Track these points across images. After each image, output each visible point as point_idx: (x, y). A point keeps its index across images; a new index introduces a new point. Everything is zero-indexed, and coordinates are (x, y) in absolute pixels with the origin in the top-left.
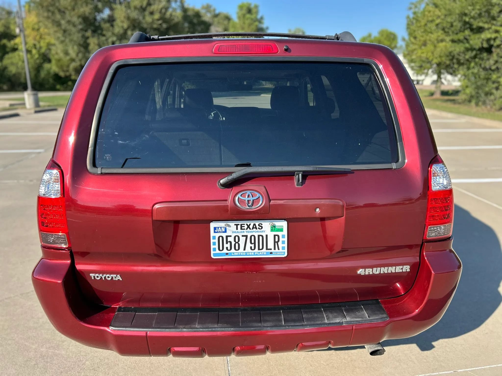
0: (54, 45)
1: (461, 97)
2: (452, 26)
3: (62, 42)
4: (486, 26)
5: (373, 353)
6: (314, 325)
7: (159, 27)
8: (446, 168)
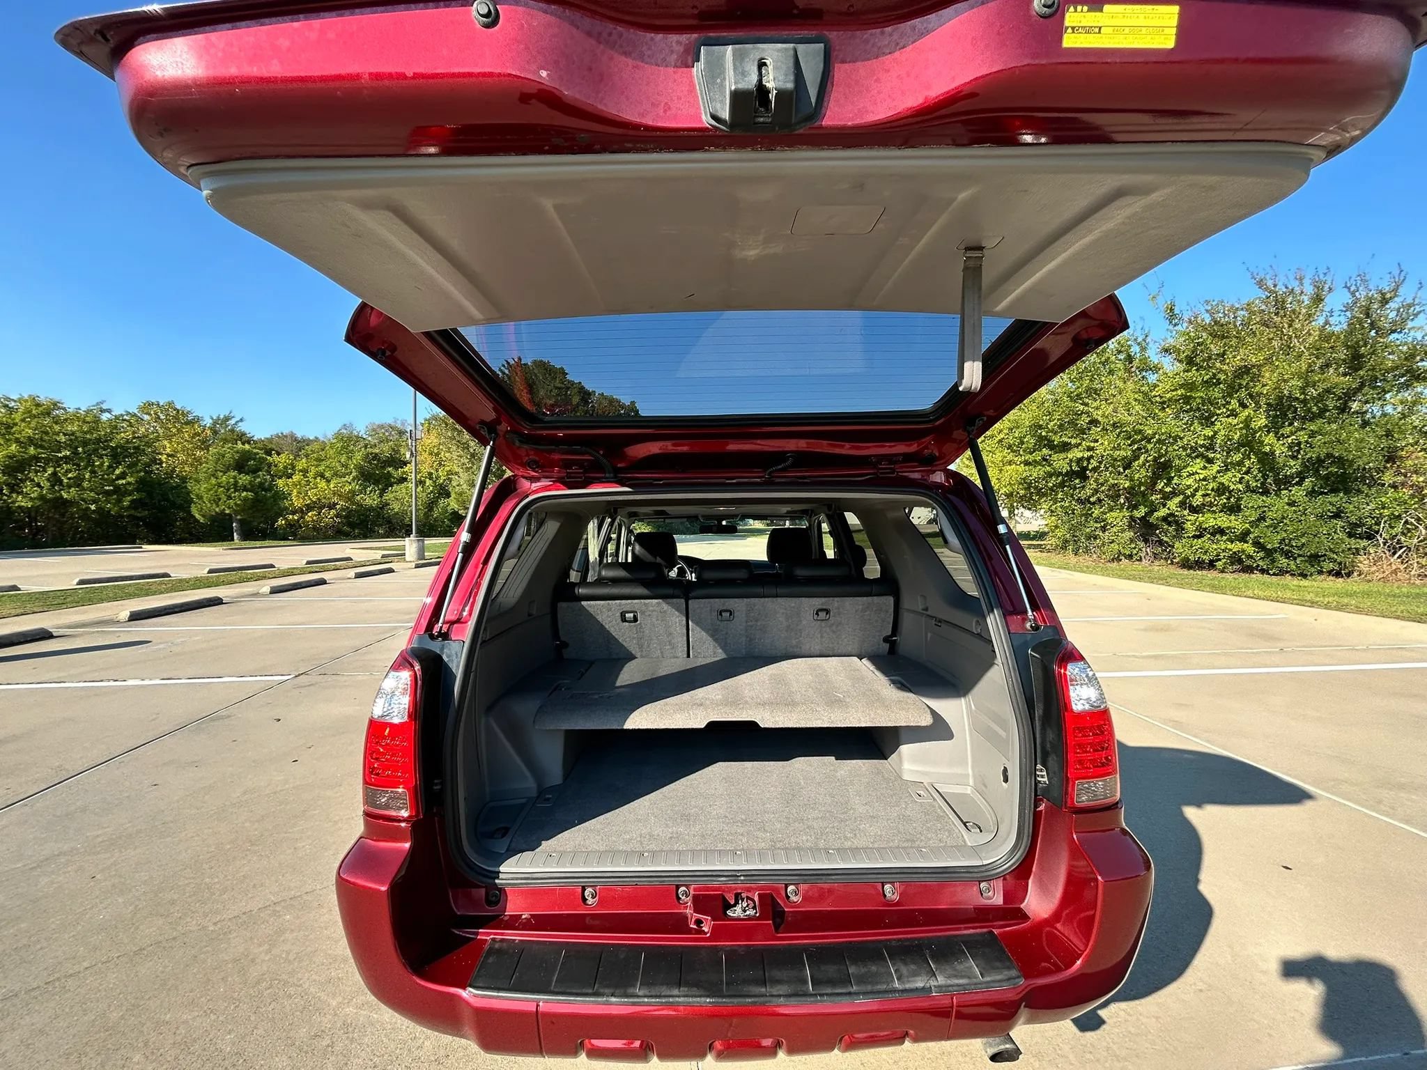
0: (456, 474)
1: (1049, 542)
2: (1022, 443)
3: (468, 469)
4: (1073, 441)
5: (995, 1058)
6: (872, 992)
8: (1092, 670)
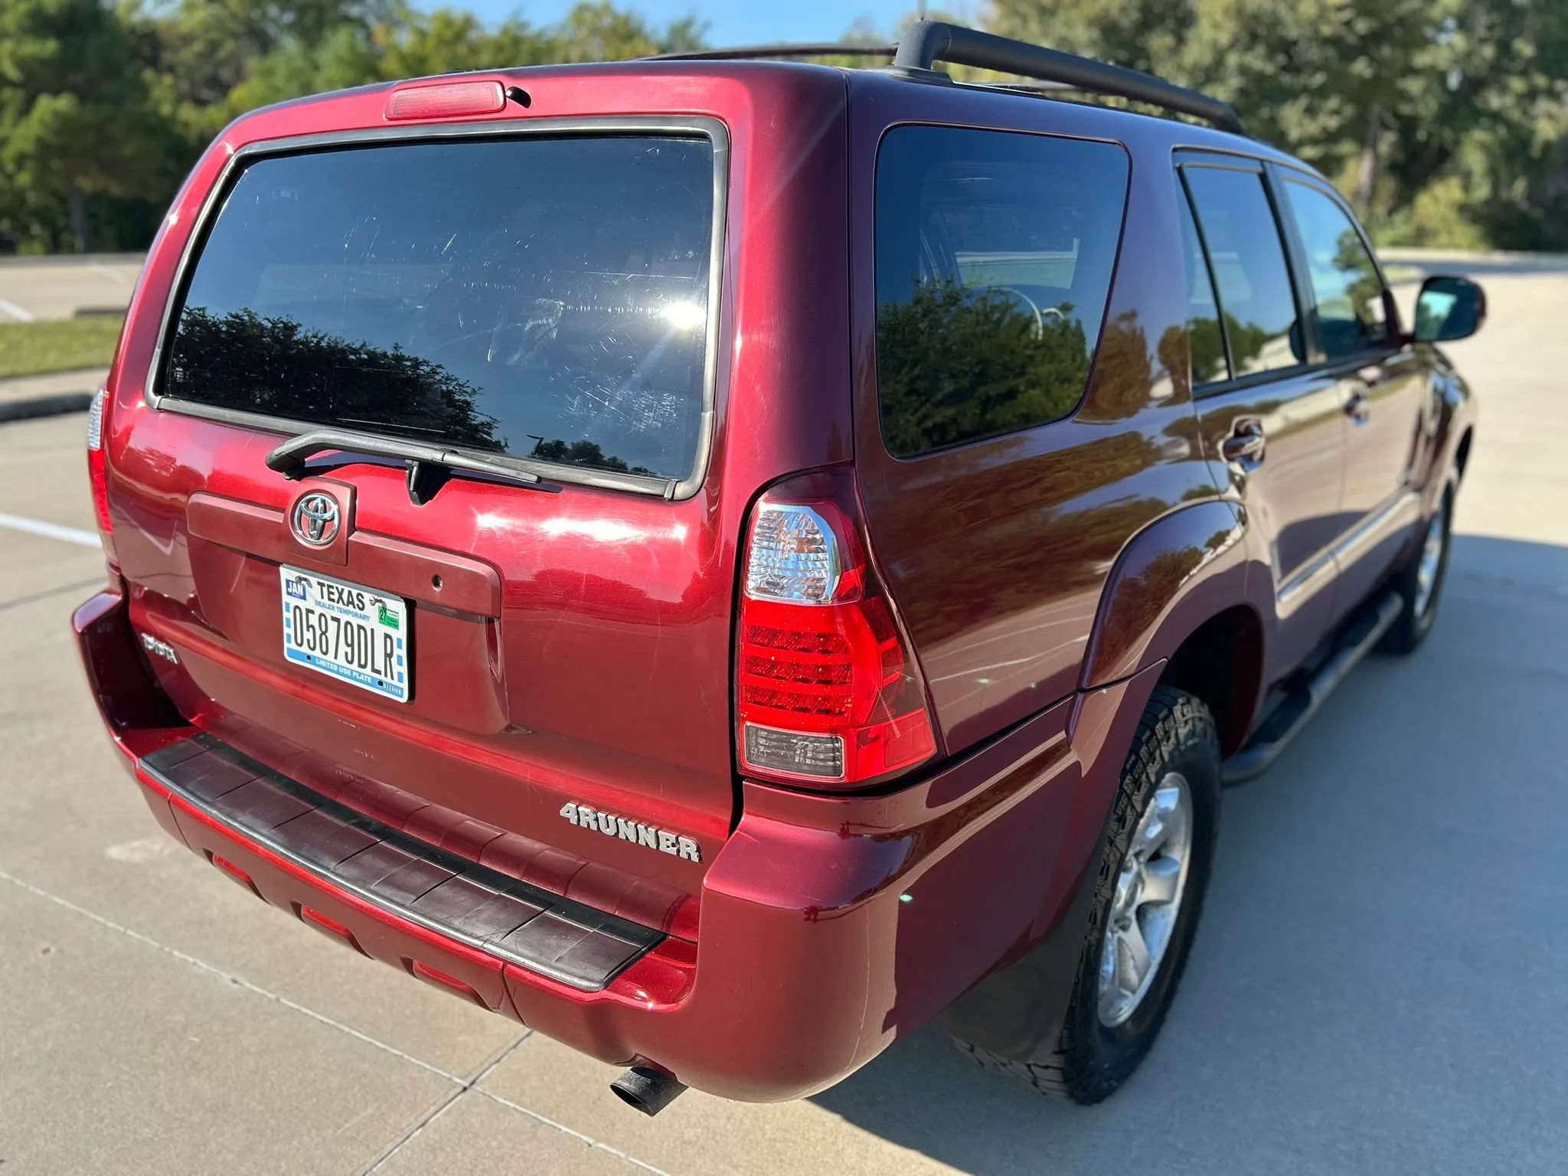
7: (1342, 31)
